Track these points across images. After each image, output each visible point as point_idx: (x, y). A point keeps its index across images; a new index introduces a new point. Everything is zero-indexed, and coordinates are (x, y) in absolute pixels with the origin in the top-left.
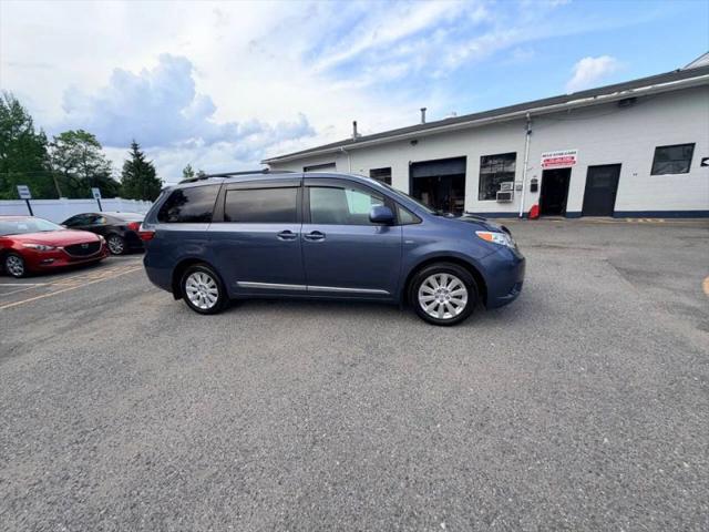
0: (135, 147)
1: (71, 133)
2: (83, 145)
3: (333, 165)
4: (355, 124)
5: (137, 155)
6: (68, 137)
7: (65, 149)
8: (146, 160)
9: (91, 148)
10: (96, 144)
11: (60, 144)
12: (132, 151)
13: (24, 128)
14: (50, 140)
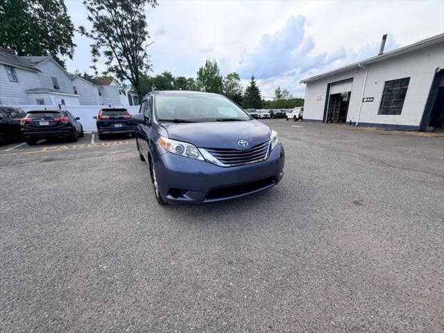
0: (253, 78)
1: (231, 74)
2: (234, 80)
3: (351, 80)
4: (385, 37)
5: (253, 83)
6: (229, 77)
7: (227, 82)
8: (256, 86)
9: (237, 81)
10: (239, 79)
11: (226, 80)
12: (251, 81)
13: (216, 74)
14: (223, 79)
